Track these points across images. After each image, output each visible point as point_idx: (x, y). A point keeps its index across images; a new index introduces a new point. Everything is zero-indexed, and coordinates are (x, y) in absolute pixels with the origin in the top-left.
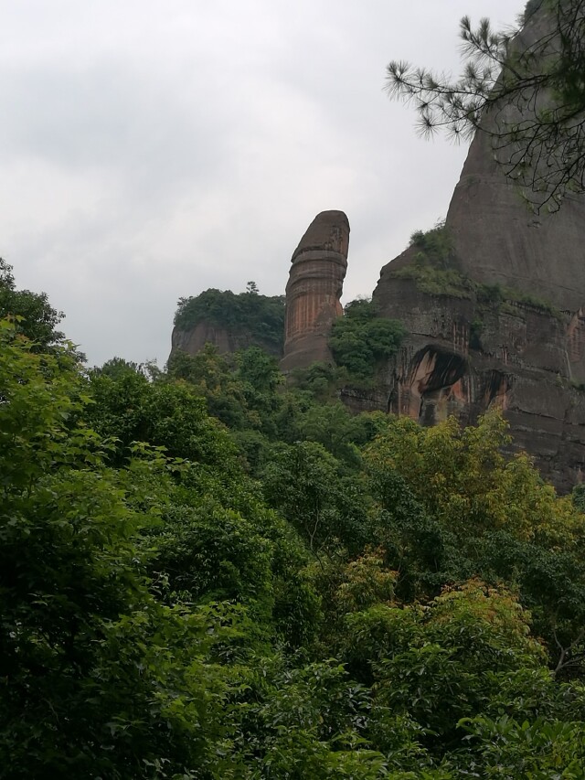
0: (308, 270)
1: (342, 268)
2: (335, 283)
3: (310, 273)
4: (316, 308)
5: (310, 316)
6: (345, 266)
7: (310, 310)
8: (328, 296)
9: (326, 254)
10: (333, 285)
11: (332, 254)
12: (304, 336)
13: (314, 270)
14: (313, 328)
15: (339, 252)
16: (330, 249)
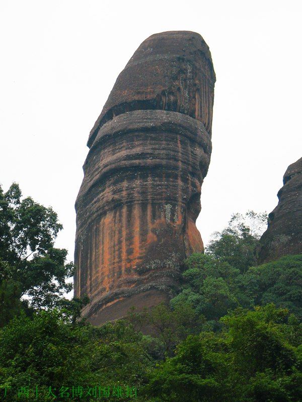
0: (124, 153)
1: (199, 151)
2: (185, 180)
3: (128, 158)
4: (144, 233)
5: (130, 252)
6: (207, 149)
7: (130, 238)
8: (168, 207)
9: (163, 116)
10: (180, 183)
11: (177, 117)
12: (116, 295)
13: (138, 150)
14: (136, 277)
15: (192, 114)
16: (173, 107)
